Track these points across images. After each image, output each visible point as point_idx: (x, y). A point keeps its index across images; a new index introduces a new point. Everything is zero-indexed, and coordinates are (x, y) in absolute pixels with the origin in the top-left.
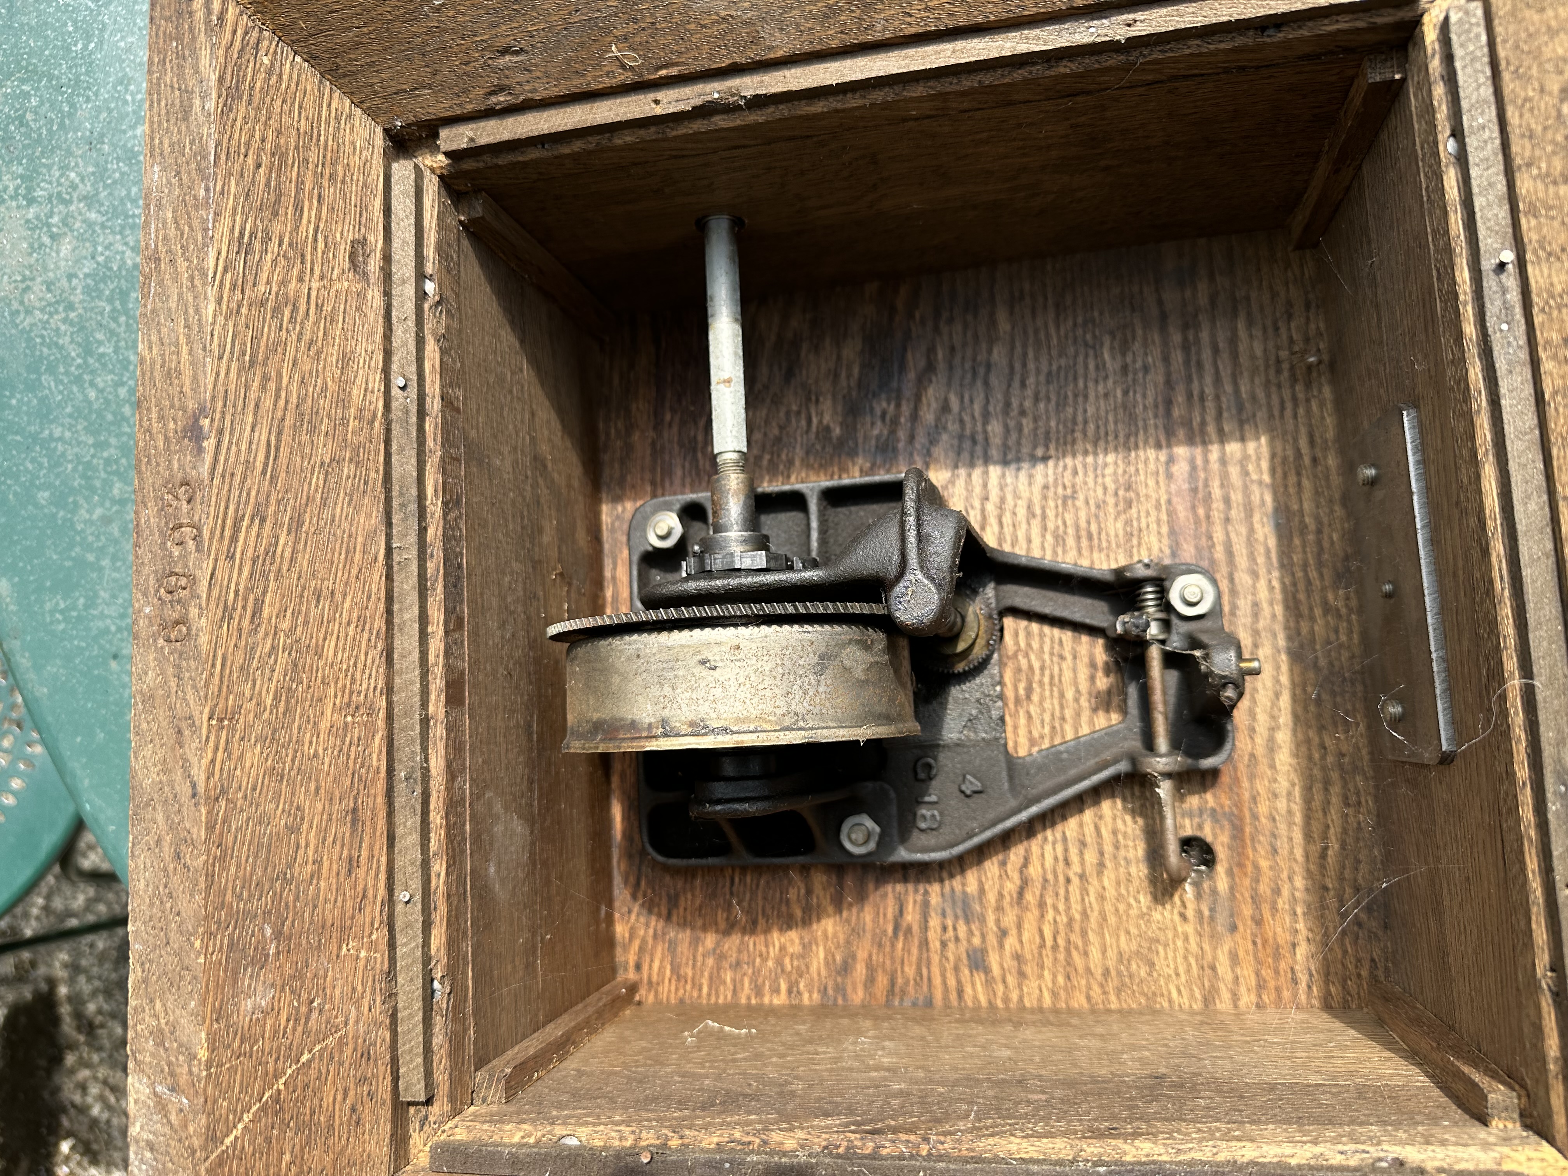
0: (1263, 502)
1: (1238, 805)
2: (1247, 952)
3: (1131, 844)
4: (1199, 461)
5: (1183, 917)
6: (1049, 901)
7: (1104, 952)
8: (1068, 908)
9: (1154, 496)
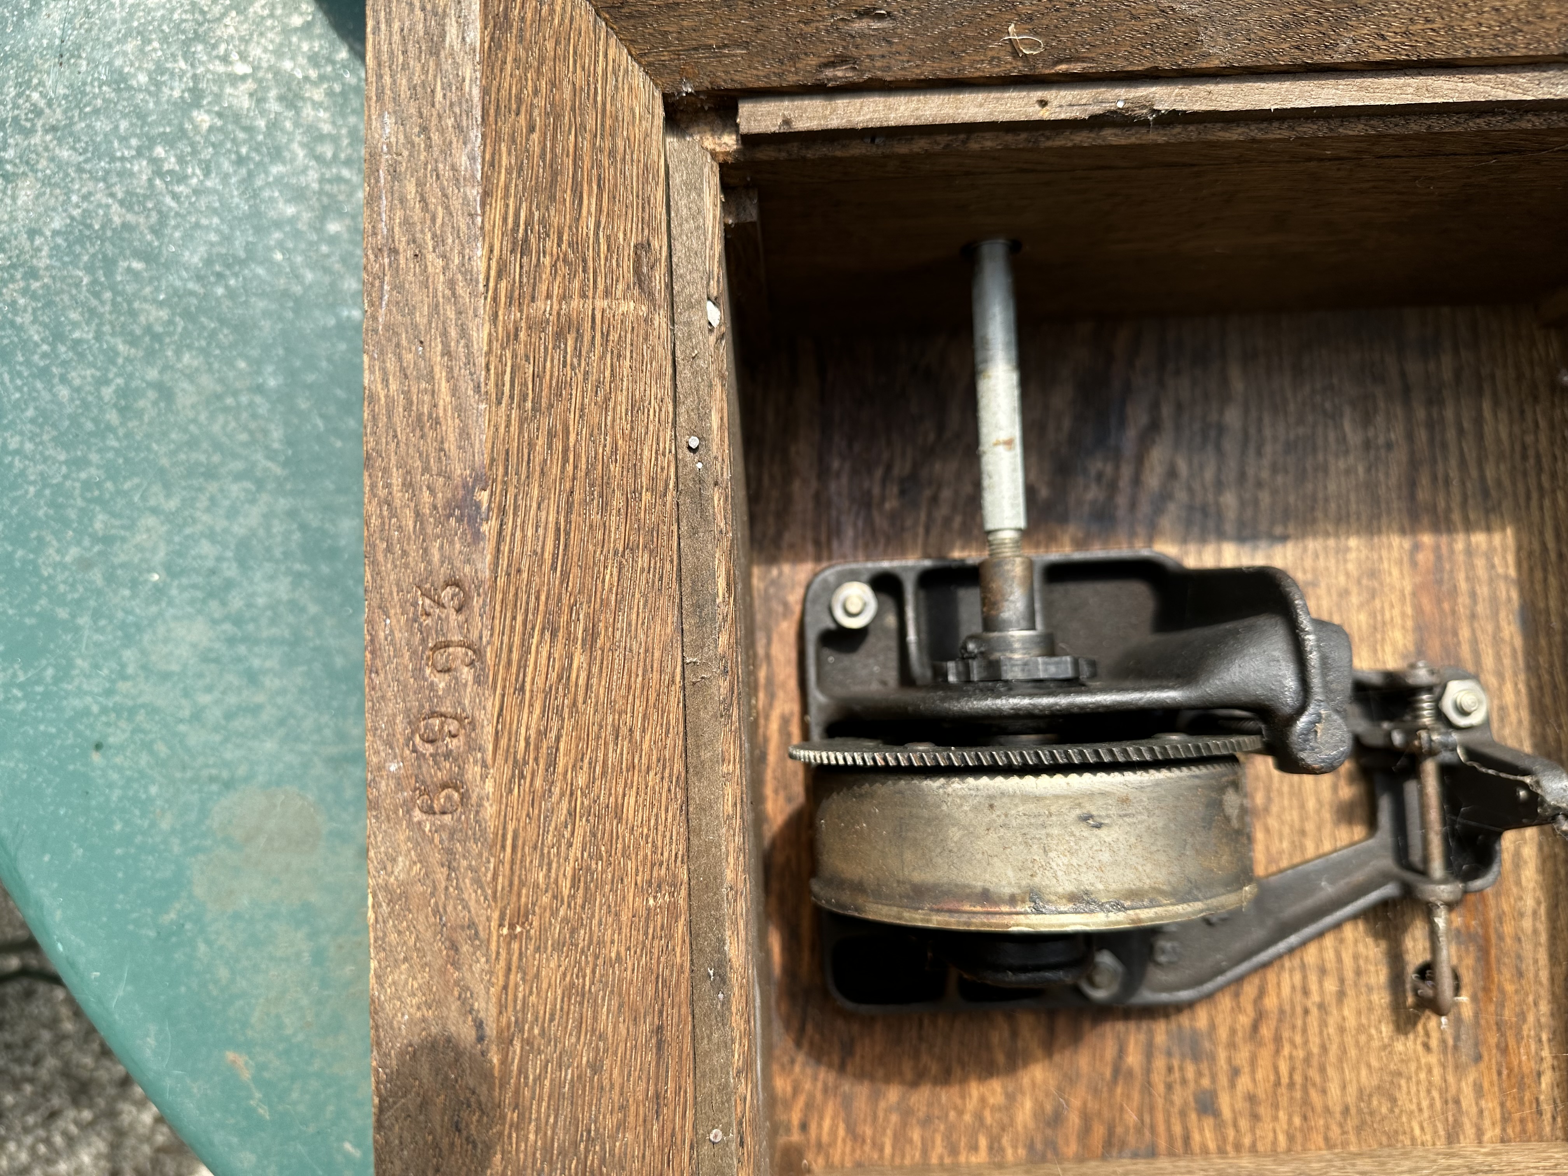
0: (1509, 599)
1: (1485, 924)
2: (1492, 1084)
3: (1372, 968)
4: (1444, 550)
5: (1427, 1047)
6: (1286, 1034)
7: (1344, 1087)
8: (1306, 1043)
9: (1398, 586)
